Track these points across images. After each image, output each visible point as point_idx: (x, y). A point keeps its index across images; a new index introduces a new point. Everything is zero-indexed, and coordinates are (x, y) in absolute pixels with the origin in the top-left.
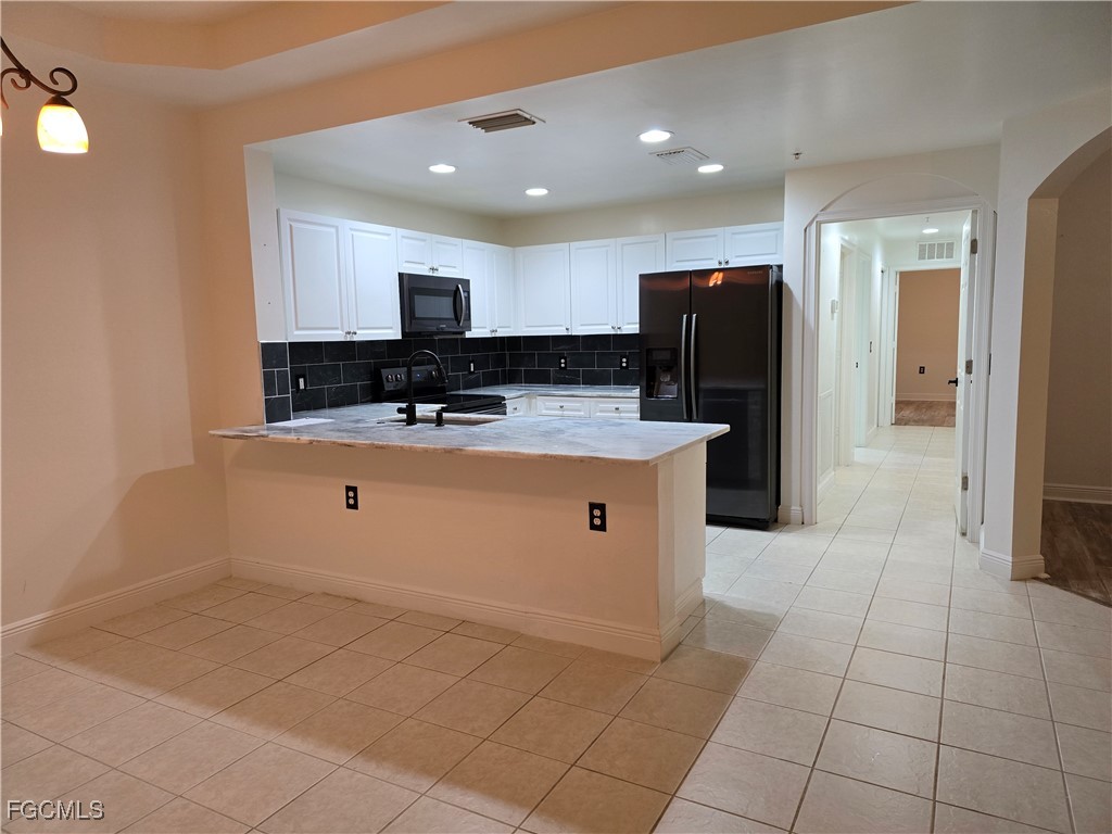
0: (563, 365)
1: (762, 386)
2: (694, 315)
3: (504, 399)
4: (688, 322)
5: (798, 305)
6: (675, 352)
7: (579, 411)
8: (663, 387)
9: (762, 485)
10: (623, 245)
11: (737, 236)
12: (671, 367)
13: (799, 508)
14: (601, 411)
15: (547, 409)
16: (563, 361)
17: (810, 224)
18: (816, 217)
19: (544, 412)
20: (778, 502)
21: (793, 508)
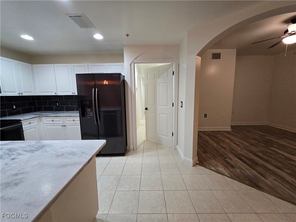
0: (58, 105)
1: (120, 109)
2: (97, 89)
3: (21, 120)
4: (94, 92)
5: (130, 87)
6: (91, 101)
7: (60, 121)
8: (88, 113)
9: (121, 135)
10: (73, 66)
11: (111, 66)
12: (90, 106)
13: (132, 146)
14: (68, 121)
15: (47, 121)
16: (57, 104)
17: (132, 63)
18: (133, 61)
19: (46, 122)
20: (127, 145)
21: (131, 146)
